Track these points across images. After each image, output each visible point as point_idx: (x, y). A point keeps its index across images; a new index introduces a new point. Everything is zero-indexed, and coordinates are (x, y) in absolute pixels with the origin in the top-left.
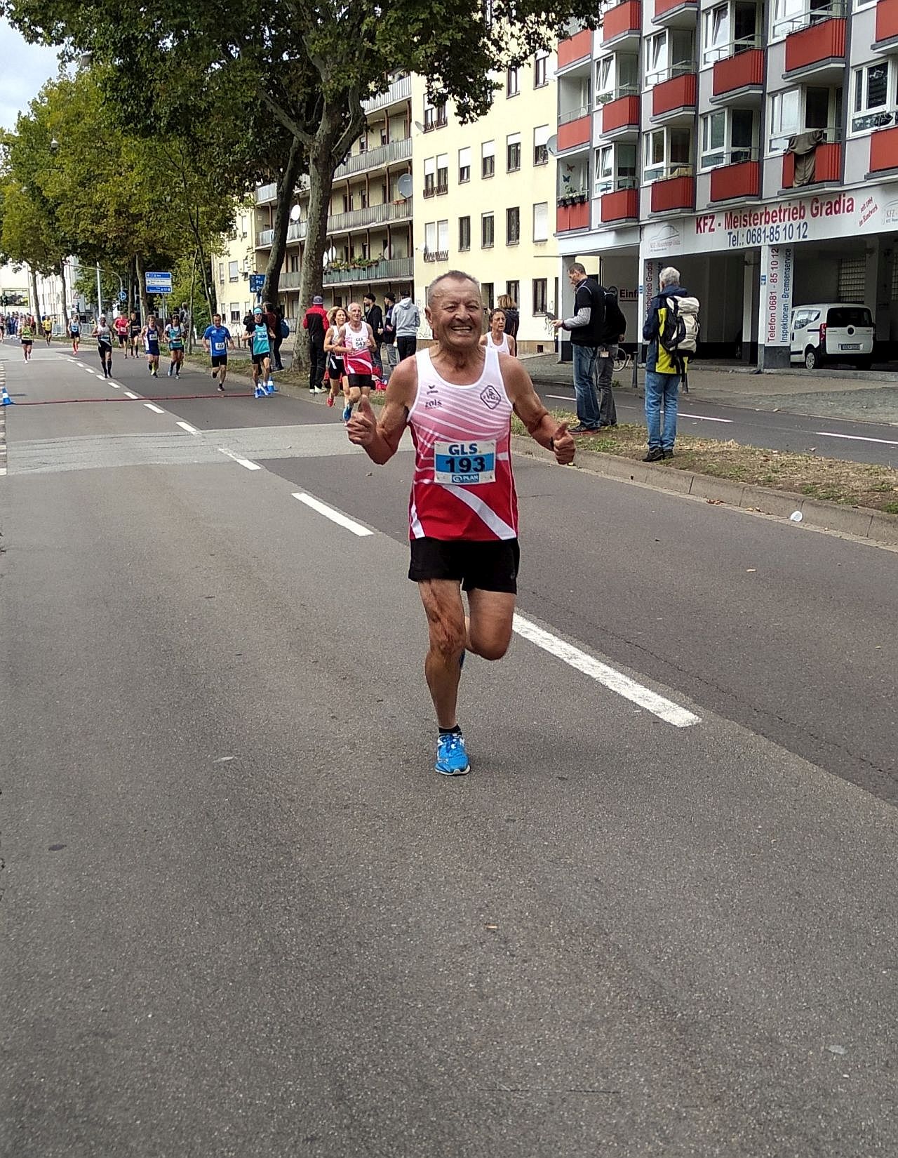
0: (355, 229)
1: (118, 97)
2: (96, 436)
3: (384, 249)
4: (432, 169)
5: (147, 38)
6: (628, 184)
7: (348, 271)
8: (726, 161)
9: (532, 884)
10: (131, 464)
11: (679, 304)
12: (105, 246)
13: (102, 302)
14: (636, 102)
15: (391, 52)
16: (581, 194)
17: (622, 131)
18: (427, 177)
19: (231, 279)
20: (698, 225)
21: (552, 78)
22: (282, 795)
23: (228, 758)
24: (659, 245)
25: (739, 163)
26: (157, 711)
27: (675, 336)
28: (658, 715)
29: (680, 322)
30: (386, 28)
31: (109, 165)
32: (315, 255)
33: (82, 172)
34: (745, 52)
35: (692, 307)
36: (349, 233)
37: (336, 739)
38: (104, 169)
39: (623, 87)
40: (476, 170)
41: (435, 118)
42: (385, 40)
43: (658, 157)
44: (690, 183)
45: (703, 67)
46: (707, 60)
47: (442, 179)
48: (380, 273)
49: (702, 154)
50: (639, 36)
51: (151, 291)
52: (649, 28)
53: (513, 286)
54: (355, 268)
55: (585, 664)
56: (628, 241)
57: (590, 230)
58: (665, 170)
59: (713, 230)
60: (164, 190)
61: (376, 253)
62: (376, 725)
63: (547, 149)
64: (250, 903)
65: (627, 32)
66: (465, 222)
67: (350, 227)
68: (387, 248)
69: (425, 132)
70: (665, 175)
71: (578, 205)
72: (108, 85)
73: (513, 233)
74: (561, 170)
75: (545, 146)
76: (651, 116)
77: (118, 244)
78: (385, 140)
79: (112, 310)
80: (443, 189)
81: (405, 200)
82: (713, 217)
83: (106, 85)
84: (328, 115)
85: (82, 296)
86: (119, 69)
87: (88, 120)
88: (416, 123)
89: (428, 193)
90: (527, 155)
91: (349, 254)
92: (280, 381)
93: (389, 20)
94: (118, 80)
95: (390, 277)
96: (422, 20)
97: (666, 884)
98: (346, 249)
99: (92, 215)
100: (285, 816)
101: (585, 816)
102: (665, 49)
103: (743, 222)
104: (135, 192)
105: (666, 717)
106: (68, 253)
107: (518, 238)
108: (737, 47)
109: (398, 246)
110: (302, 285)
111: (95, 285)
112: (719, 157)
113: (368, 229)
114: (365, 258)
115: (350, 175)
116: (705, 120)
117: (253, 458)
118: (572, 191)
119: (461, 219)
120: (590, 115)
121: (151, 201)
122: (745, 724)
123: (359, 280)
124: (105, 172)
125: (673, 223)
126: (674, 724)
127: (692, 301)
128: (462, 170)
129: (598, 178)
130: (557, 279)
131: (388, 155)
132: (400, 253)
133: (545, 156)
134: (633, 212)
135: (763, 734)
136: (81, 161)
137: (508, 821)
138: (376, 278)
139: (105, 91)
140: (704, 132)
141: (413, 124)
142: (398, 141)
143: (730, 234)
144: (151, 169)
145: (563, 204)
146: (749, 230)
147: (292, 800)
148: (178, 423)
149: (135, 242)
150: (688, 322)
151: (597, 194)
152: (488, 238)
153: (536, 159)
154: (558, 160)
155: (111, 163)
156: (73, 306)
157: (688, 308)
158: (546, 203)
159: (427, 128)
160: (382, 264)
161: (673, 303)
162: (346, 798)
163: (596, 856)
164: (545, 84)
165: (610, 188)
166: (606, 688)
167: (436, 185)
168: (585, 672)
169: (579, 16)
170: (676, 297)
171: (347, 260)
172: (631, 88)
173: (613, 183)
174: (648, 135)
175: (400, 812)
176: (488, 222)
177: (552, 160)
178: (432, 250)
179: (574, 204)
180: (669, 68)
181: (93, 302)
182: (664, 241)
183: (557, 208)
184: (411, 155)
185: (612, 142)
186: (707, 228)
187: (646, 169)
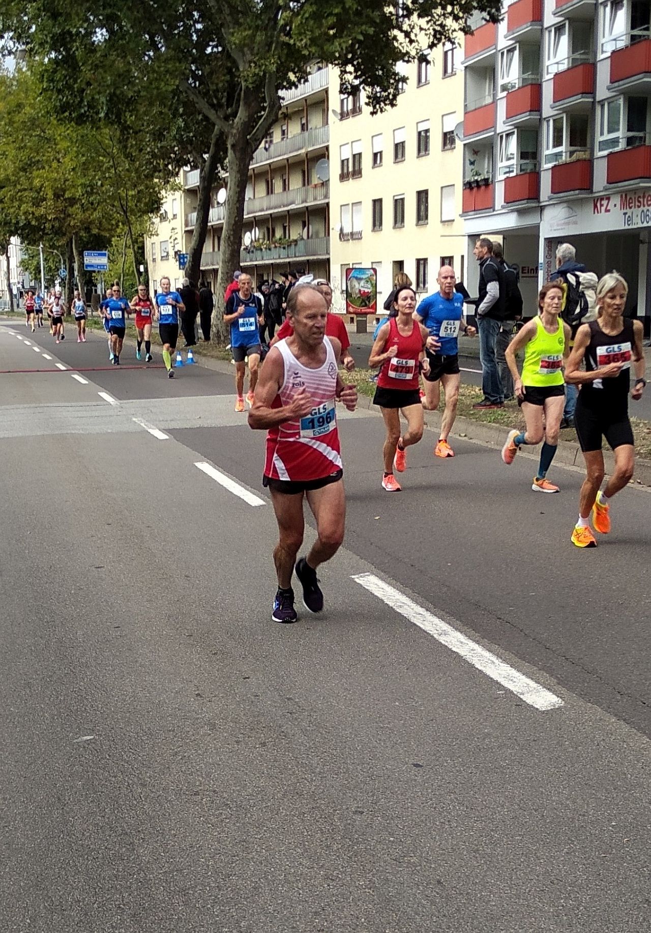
0: (276, 211)
1: (54, 87)
2: (22, 406)
3: (303, 229)
4: (347, 154)
5: (81, 32)
6: (529, 168)
7: (270, 249)
8: (622, 146)
9: (371, 886)
10: (49, 432)
11: (581, 279)
12: (45, 227)
13: (44, 279)
14: (537, 89)
15: (306, 45)
16: (486, 177)
17: (524, 118)
18: (343, 161)
19: (162, 257)
20: (596, 206)
21: (460, 69)
22: (136, 779)
23: (89, 738)
24: (558, 225)
25: (634, 148)
26: (29, 685)
27: (578, 310)
28: (522, 697)
29: (581, 297)
30: (301, 23)
31: (48, 152)
32: (233, 235)
33: (23, 158)
34: (639, 42)
35: (592, 283)
36: (271, 215)
37: (198, 719)
38: (43, 156)
39: (526, 76)
40: (388, 155)
41: (350, 107)
42: (300, 34)
43: (558, 142)
44: (588, 165)
45: (601, 56)
46: (604, 50)
47: (357, 164)
48: (299, 252)
49: (599, 138)
50: (540, 27)
51: (89, 269)
52: (550, 20)
53: (422, 263)
54: (276, 247)
55: (454, 641)
56: (529, 221)
57: (494, 210)
58: (564, 154)
59: (609, 211)
60: (95, 175)
61: (296, 232)
62: (238, 703)
63: (455, 134)
64: (84, 899)
65: (529, 24)
66: (377, 204)
67: (271, 209)
68: (306, 229)
69: (341, 120)
70: (564, 158)
71: (483, 188)
72: (45, 77)
73: (422, 213)
74: (467, 153)
75: (452, 132)
76: (552, 102)
77: (57, 225)
78: (304, 127)
79: (54, 286)
80: (357, 173)
81: (323, 184)
82: (608, 199)
83: (43, 75)
84: (245, 103)
85: (27, 273)
86: (56, 61)
87: (27, 109)
88: (333, 111)
89: (343, 177)
90: (436, 141)
91: (270, 233)
92: (200, 353)
93: (304, 14)
94: (55, 71)
95: (308, 256)
96: (336, 15)
97: (511, 888)
98: (268, 229)
99: (33, 198)
100: (135, 802)
101: (435, 808)
102: (565, 40)
103: (637, 203)
104: (69, 177)
105: (529, 699)
106: (12, 234)
107: (427, 218)
108: (633, 38)
109: (316, 226)
110: (221, 264)
111: (39, 263)
112: (615, 142)
113: (288, 211)
114: (285, 237)
115: (271, 161)
116: (603, 106)
117: (163, 428)
118: (477, 174)
119: (375, 201)
120: (494, 102)
121: (84, 185)
122: (607, 709)
123: (279, 258)
124: (44, 158)
125: (571, 204)
126: (536, 706)
127: (592, 276)
128: (375, 155)
129: (502, 161)
130: (463, 257)
131: (307, 141)
132: (317, 234)
133: (453, 141)
134: (534, 195)
135: (624, 720)
136: (22, 148)
137: (355, 813)
138: (295, 257)
139: (42, 81)
140: (601, 118)
141: (330, 112)
142: (316, 128)
143: (625, 214)
144: (83, 155)
145: (468, 186)
146: (643, 211)
147: (144, 785)
148: (99, 393)
149: (72, 224)
150: (590, 297)
151: (501, 177)
152: (399, 218)
153: (445, 144)
154: (465, 145)
155: (50, 150)
156: (19, 283)
157: (589, 283)
158: (454, 185)
159: (343, 116)
160: (300, 244)
161: (574, 278)
162: (198, 784)
163: (442, 854)
164: (453, 74)
165: (512, 171)
166: (473, 666)
167: (351, 169)
168: (454, 649)
169: (482, 9)
170: (578, 273)
171: (269, 239)
172: (533, 77)
173: (515, 166)
174: (548, 121)
175: (249, 800)
176: (399, 204)
177: (459, 144)
178: (347, 230)
179: (478, 186)
180: (568, 58)
181: (37, 279)
182: (563, 222)
183: (463, 190)
184: (328, 141)
185: (515, 128)
186: (603, 208)
187: (546, 152)
